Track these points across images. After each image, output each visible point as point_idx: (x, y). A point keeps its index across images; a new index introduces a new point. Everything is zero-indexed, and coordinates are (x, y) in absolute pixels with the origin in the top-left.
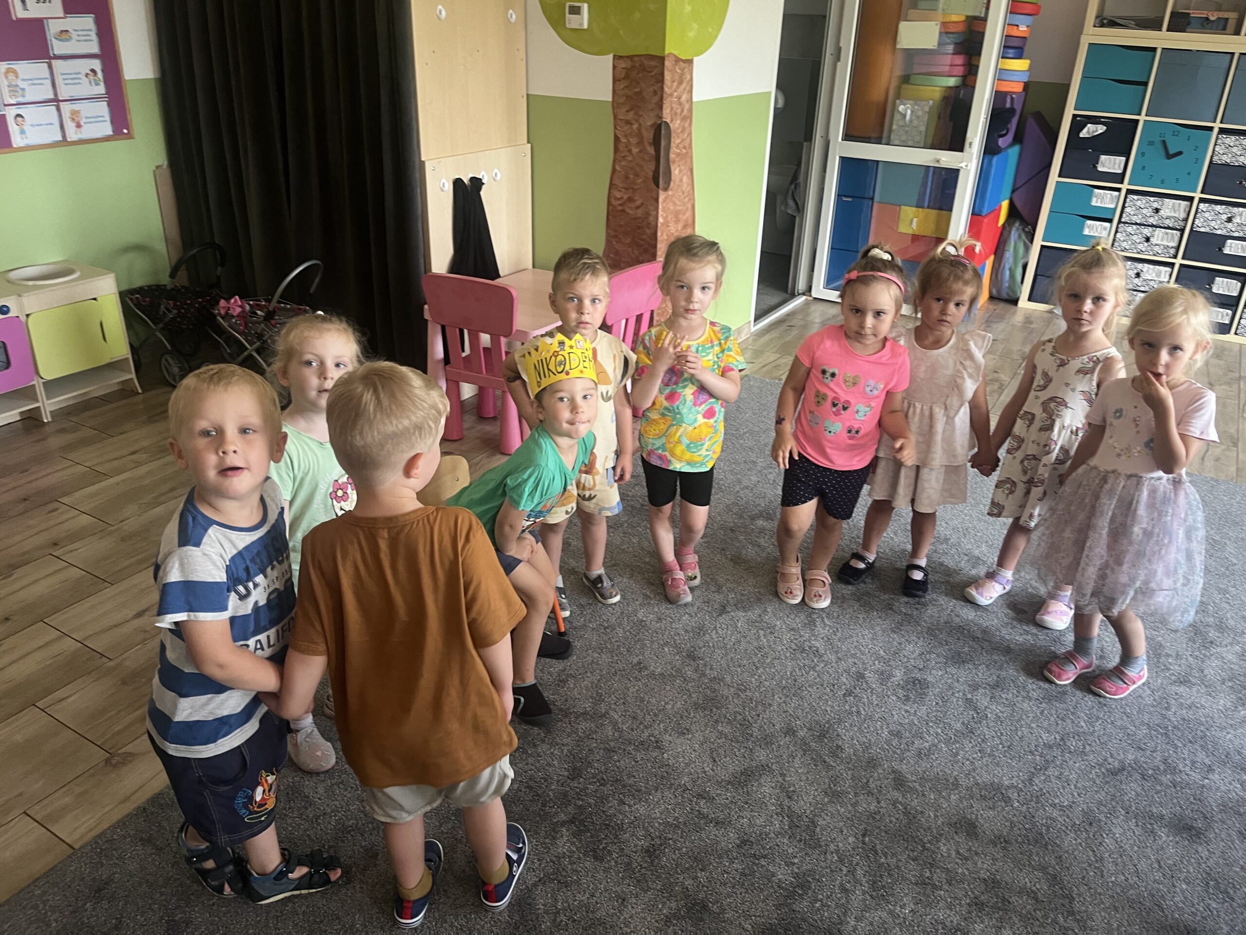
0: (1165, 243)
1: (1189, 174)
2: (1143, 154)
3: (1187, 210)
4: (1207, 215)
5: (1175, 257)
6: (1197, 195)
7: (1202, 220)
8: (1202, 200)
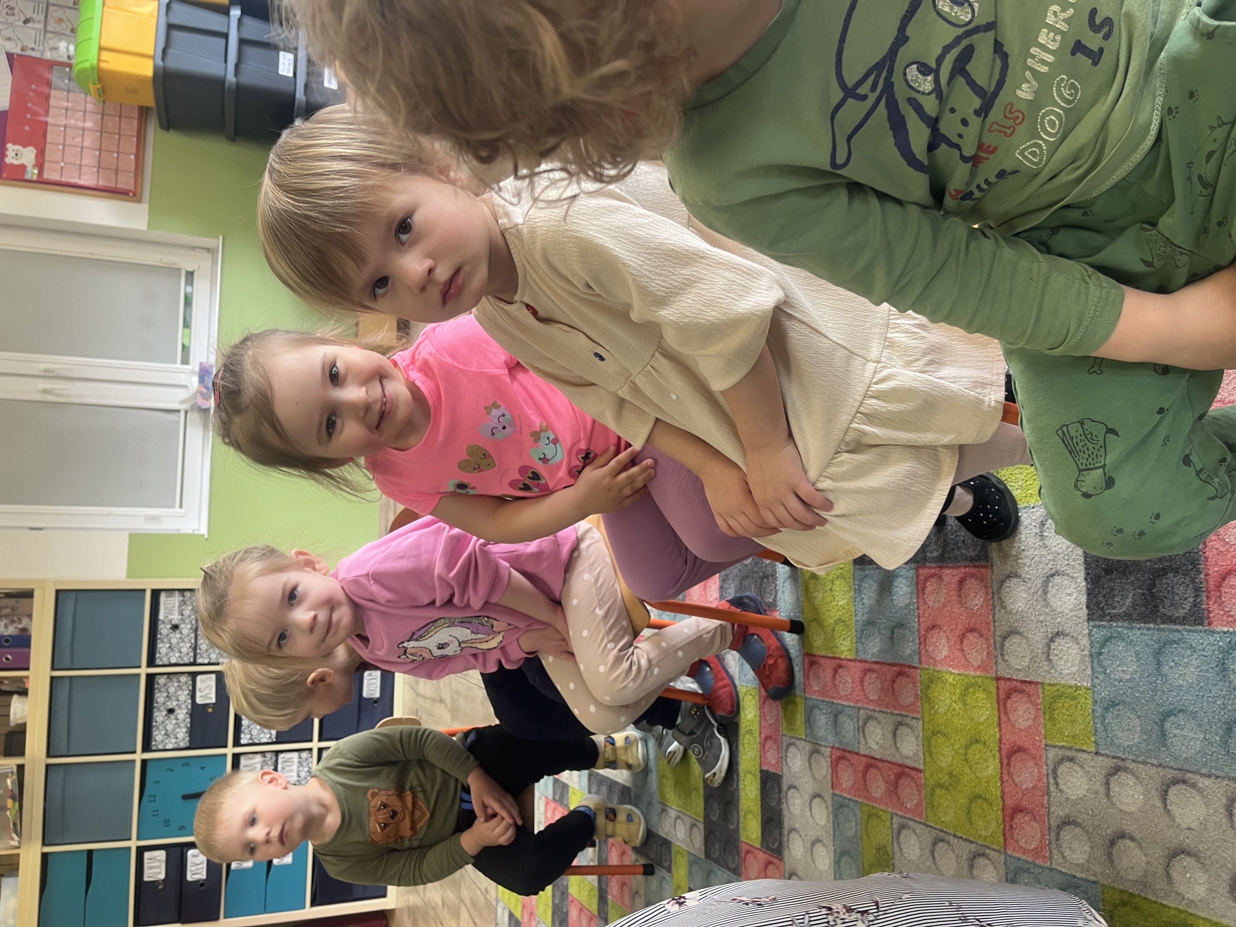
0: (295, 767)
1: (203, 768)
2: (182, 828)
3: (251, 756)
4: (255, 732)
5: (310, 750)
6: (230, 750)
7: (262, 735)
8: (237, 743)
